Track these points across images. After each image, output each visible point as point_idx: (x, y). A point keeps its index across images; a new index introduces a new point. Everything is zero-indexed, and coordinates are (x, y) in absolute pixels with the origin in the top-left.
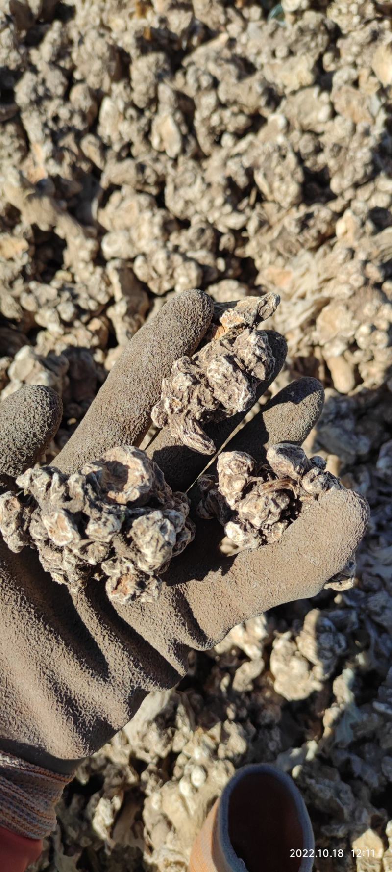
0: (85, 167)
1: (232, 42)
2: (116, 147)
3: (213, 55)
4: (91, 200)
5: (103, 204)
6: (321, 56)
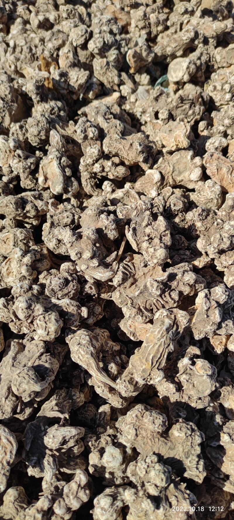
6: (197, 123)
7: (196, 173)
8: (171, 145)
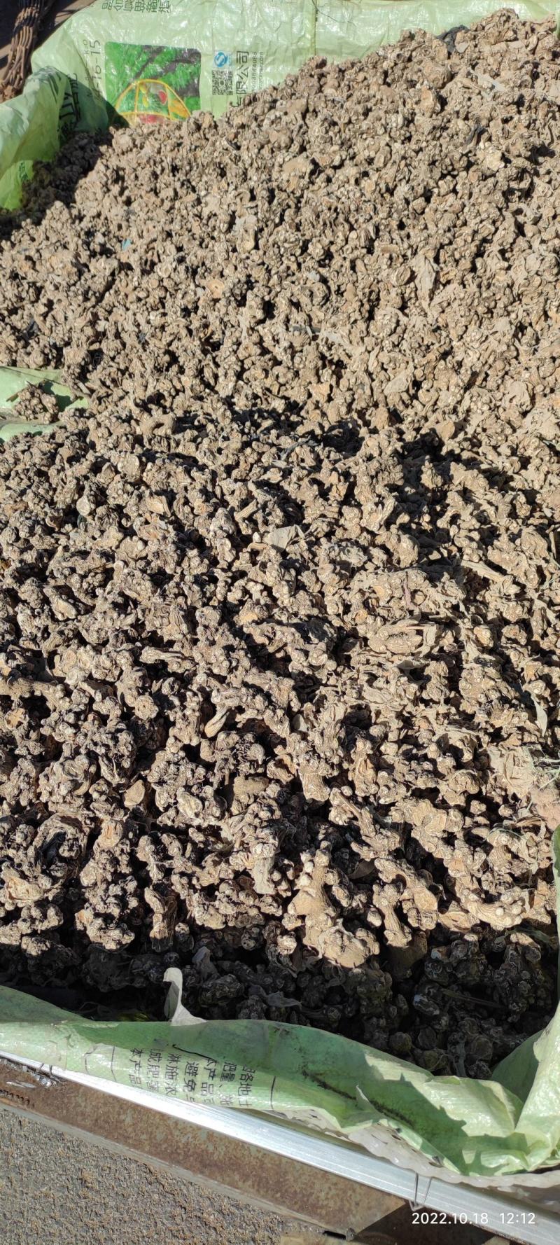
0: (28, 654)
1: (66, 548)
2: (39, 635)
3: (61, 559)
4: (44, 669)
5: (52, 666)
6: (120, 523)
7: (140, 545)
8: (114, 543)
